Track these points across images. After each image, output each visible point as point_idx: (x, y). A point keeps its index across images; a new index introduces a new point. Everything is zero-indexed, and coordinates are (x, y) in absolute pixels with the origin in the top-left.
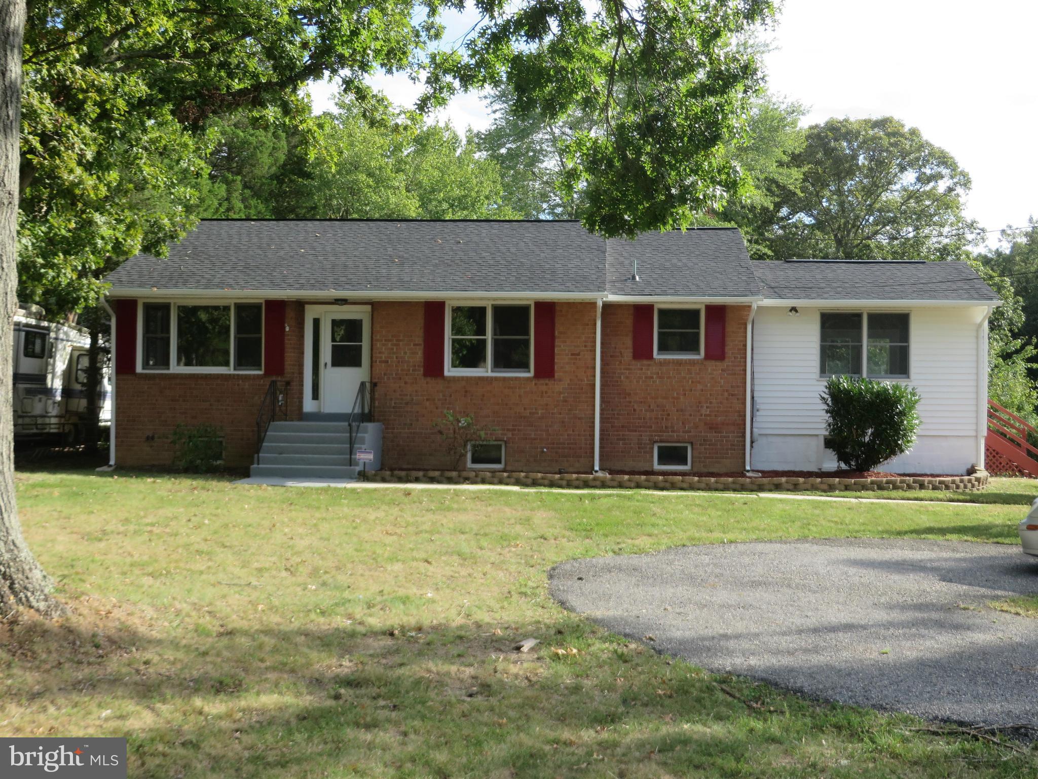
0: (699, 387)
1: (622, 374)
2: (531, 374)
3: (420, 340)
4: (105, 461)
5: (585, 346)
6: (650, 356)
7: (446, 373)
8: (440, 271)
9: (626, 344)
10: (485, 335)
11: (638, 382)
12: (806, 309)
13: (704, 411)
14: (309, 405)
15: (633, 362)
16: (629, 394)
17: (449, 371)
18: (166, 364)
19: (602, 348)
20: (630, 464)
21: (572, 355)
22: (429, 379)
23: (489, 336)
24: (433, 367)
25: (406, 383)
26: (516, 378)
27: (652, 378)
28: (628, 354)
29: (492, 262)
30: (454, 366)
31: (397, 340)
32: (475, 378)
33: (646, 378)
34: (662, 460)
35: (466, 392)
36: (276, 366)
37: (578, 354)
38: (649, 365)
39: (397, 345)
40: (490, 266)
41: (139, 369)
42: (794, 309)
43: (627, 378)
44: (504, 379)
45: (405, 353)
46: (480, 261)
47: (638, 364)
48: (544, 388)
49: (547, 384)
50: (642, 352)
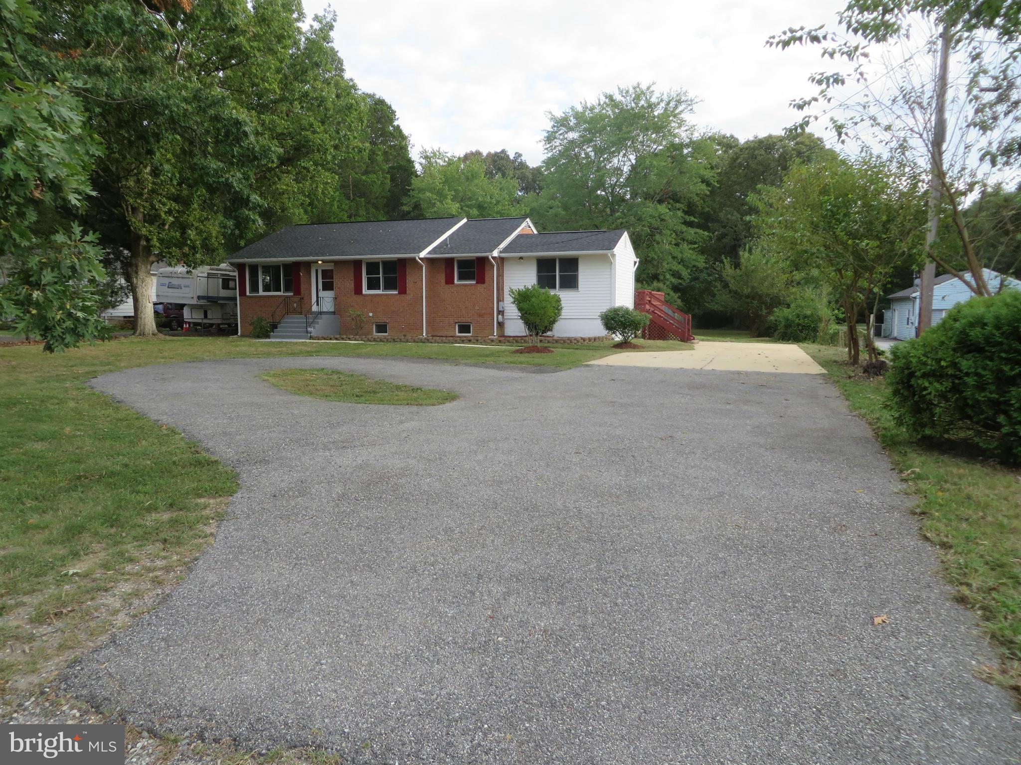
0: (474, 296)
2: (398, 292)
3: (352, 278)
4: (236, 333)
5: (419, 279)
6: (453, 282)
7: (364, 292)
9: (442, 278)
10: (379, 275)
11: (448, 295)
12: (529, 258)
13: (477, 308)
14: (315, 308)
15: (445, 286)
18: (258, 292)
19: (425, 279)
20: (444, 333)
21: (414, 283)
22: (357, 295)
23: (381, 276)
24: (358, 290)
25: (348, 298)
26: (393, 294)
27: (453, 293)
28: (443, 281)
30: (367, 289)
31: (344, 278)
32: (376, 294)
33: (451, 292)
34: (460, 332)
35: (372, 301)
36: (297, 292)
37: (416, 283)
38: (452, 287)
39: (344, 280)
41: (248, 294)
42: (521, 258)
43: (441, 293)
44: (388, 294)
45: (347, 284)
47: (448, 286)
48: (402, 298)
49: (404, 297)
50: (450, 280)
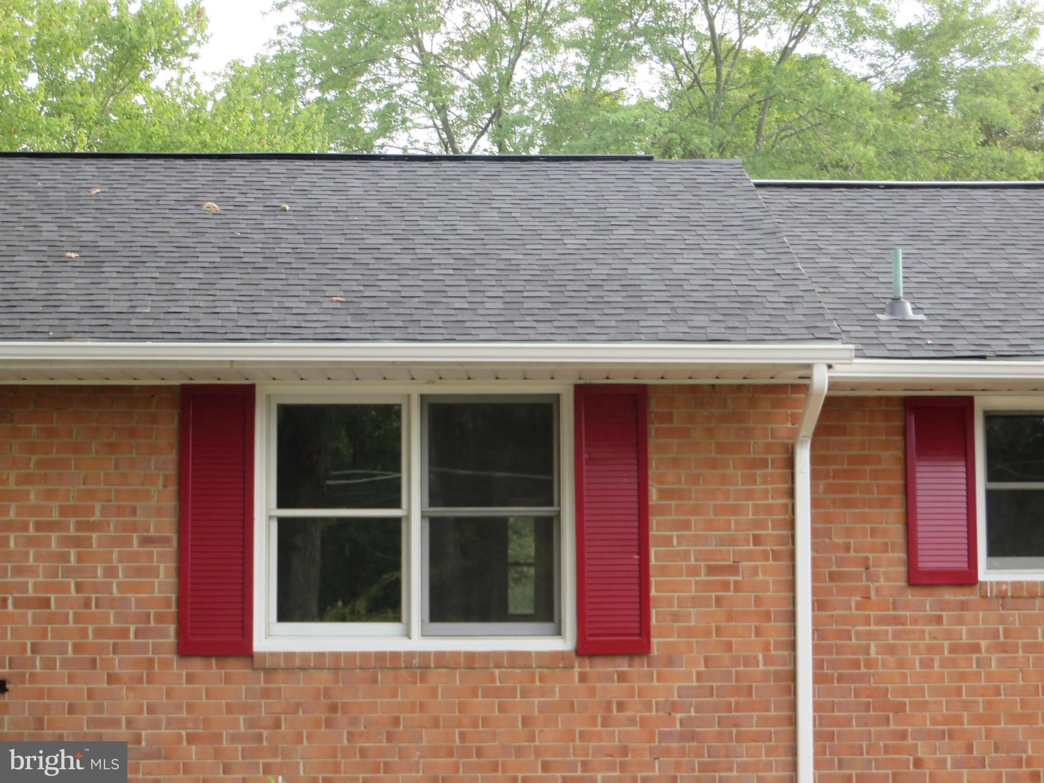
1: (871, 635)
2: (565, 643)
3: (163, 523)
5: (757, 540)
6: (964, 576)
7: (260, 643)
8: (231, 284)
9: (882, 533)
10: (397, 504)
11: (926, 664)
15: (911, 596)
16: (899, 708)
17: (268, 635)
19: (816, 548)
21: (711, 570)
22: (197, 665)
23: (413, 509)
25: (112, 679)
26: (514, 658)
27: (976, 648)
28: (890, 568)
29: (405, 260)
30: (286, 613)
31: (80, 526)
32: (365, 655)
33: (953, 649)
35: (333, 708)
37: (733, 569)
38: (964, 606)
39: (78, 542)
40: (403, 271)
43: (891, 650)
44: (471, 660)
45: (111, 572)
46: (365, 258)
47: (927, 604)
48: (614, 690)
49: (622, 677)
